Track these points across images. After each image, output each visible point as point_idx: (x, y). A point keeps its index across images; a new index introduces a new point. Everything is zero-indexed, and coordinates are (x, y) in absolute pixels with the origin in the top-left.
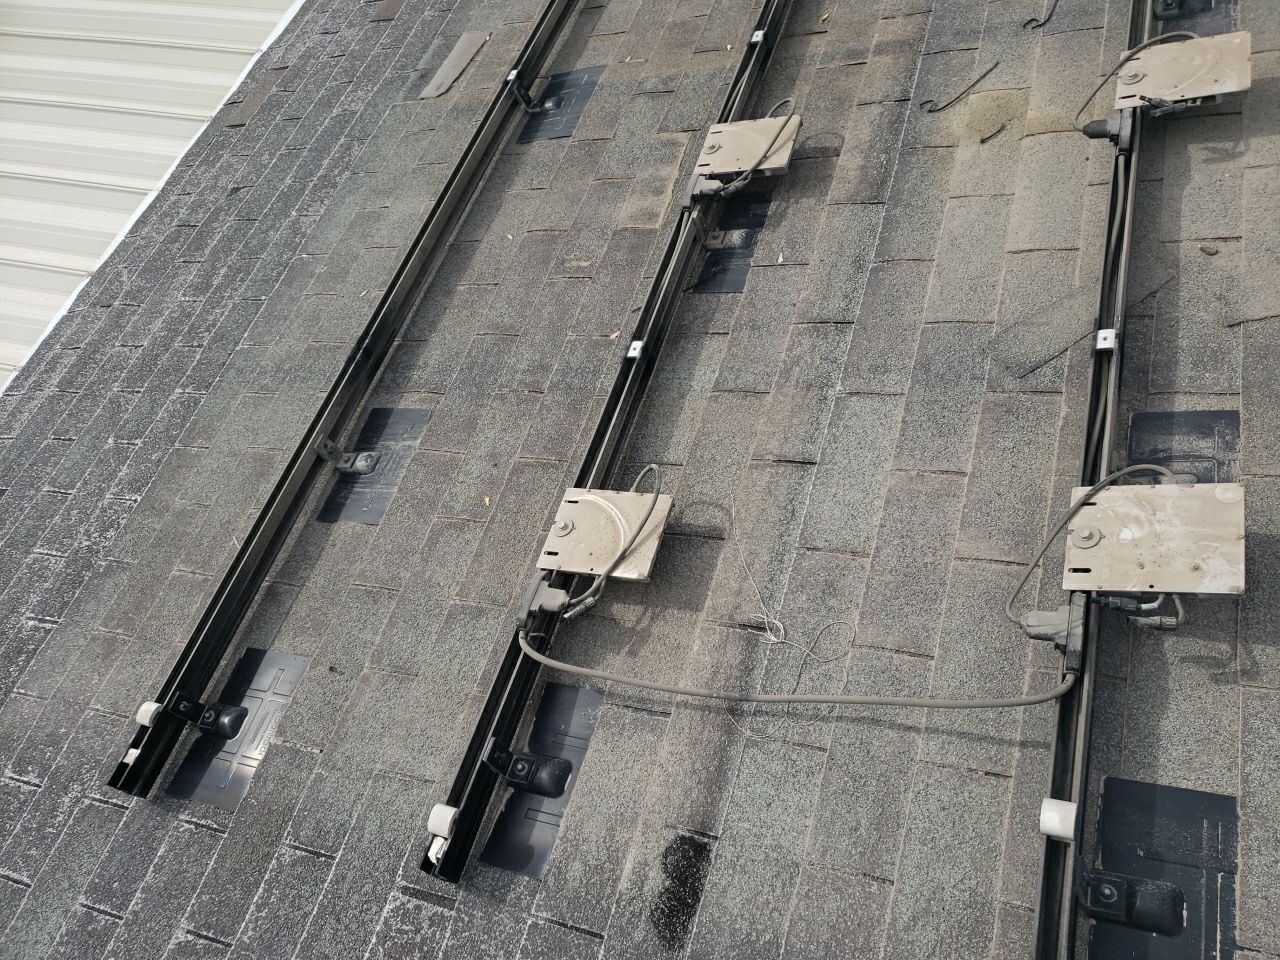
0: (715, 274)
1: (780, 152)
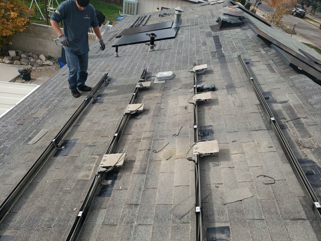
0: (104, 192)
1: (121, 161)
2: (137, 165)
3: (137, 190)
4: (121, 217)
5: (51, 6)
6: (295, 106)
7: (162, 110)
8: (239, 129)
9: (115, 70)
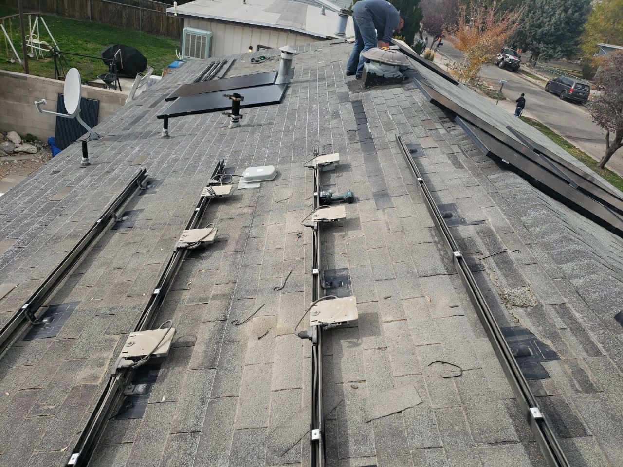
0: (128, 408)
1: (165, 345)
2: (198, 351)
3: (197, 402)
4: (161, 458)
5: (34, 37)
6: (498, 229)
7: (252, 241)
8: (396, 273)
9: (162, 162)
